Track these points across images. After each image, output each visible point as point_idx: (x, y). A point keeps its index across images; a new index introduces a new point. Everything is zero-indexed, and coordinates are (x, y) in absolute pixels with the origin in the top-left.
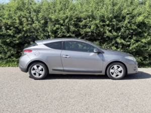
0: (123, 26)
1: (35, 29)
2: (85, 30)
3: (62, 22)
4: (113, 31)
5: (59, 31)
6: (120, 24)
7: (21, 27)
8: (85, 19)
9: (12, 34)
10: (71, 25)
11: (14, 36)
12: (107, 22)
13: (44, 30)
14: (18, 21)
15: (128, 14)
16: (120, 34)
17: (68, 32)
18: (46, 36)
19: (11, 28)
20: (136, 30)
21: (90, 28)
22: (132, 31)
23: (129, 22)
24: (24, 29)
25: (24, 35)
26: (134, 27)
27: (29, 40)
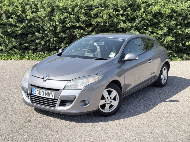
0: (138, 16)
1: (39, 18)
2: (96, 20)
3: (71, 10)
4: (127, 21)
5: (68, 20)
6: (135, 14)
7: (24, 15)
8: (96, 8)
9: (14, 23)
10: (81, 14)
11: (15, 26)
12: (121, 12)
13: (50, 19)
14: (20, 9)
15: (143, 3)
16: (134, 25)
17: (78, 22)
18: (53, 25)
19: (13, 16)
20: (151, 20)
21: (102, 17)
22: (148, 22)
23: (144, 12)
24: (28, 17)
25: (27, 24)
26: (150, 17)
27: (34, 30)
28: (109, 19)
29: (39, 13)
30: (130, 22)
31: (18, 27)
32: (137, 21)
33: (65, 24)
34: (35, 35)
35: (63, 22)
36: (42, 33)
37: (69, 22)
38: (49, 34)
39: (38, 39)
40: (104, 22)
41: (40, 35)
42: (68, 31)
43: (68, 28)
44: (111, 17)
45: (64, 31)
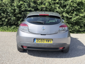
0: (68, 4)
1: (4, 4)
2: (41, 6)
4: (60, 7)
5: (23, 6)
6: (66, 3)
10: (31, 2)
12: (57, 1)
13: (11, 5)
16: (65, 10)
17: (29, 7)
18: (13, 9)
20: (76, 7)
21: (45, 4)
22: (74, 8)
23: (72, 2)
26: (75, 5)
27: (1, 12)
28: (49, 5)
29: (4, 1)
30: (63, 8)
32: (68, 7)
33: (21, 8)
34: (2, 15)
35: (19, 7)
36: (6, 14)
37: (23, 7)
38: (10, 15)
39: (3, 18)
40: (46, 8)
41: (5, 15)
42: (22, 13)
43: (23, 11)
44: (51, 4)
45: (20, 13)
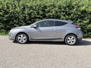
28: (56, 13)
29: (16, 9)
30: (68, 16)
31: (4, 17)
32: (72, 15)
33: (31, 16)
34: (14, 22)
35: (30, 14)
36: (18, 21)
37: (33, 15)
38: (22, 21)
39: (15, 24)
40: (53, 15)
41: (17, 22)
42: (32, 20)
43: (32, 18)
44: (57, 12)
45: (30, 20)
